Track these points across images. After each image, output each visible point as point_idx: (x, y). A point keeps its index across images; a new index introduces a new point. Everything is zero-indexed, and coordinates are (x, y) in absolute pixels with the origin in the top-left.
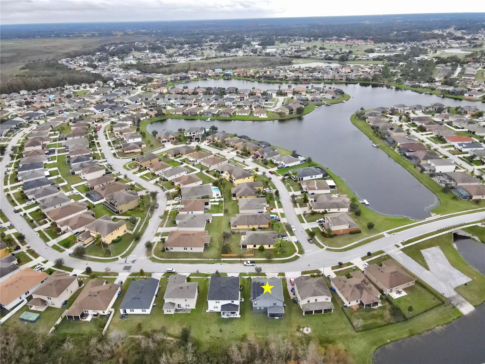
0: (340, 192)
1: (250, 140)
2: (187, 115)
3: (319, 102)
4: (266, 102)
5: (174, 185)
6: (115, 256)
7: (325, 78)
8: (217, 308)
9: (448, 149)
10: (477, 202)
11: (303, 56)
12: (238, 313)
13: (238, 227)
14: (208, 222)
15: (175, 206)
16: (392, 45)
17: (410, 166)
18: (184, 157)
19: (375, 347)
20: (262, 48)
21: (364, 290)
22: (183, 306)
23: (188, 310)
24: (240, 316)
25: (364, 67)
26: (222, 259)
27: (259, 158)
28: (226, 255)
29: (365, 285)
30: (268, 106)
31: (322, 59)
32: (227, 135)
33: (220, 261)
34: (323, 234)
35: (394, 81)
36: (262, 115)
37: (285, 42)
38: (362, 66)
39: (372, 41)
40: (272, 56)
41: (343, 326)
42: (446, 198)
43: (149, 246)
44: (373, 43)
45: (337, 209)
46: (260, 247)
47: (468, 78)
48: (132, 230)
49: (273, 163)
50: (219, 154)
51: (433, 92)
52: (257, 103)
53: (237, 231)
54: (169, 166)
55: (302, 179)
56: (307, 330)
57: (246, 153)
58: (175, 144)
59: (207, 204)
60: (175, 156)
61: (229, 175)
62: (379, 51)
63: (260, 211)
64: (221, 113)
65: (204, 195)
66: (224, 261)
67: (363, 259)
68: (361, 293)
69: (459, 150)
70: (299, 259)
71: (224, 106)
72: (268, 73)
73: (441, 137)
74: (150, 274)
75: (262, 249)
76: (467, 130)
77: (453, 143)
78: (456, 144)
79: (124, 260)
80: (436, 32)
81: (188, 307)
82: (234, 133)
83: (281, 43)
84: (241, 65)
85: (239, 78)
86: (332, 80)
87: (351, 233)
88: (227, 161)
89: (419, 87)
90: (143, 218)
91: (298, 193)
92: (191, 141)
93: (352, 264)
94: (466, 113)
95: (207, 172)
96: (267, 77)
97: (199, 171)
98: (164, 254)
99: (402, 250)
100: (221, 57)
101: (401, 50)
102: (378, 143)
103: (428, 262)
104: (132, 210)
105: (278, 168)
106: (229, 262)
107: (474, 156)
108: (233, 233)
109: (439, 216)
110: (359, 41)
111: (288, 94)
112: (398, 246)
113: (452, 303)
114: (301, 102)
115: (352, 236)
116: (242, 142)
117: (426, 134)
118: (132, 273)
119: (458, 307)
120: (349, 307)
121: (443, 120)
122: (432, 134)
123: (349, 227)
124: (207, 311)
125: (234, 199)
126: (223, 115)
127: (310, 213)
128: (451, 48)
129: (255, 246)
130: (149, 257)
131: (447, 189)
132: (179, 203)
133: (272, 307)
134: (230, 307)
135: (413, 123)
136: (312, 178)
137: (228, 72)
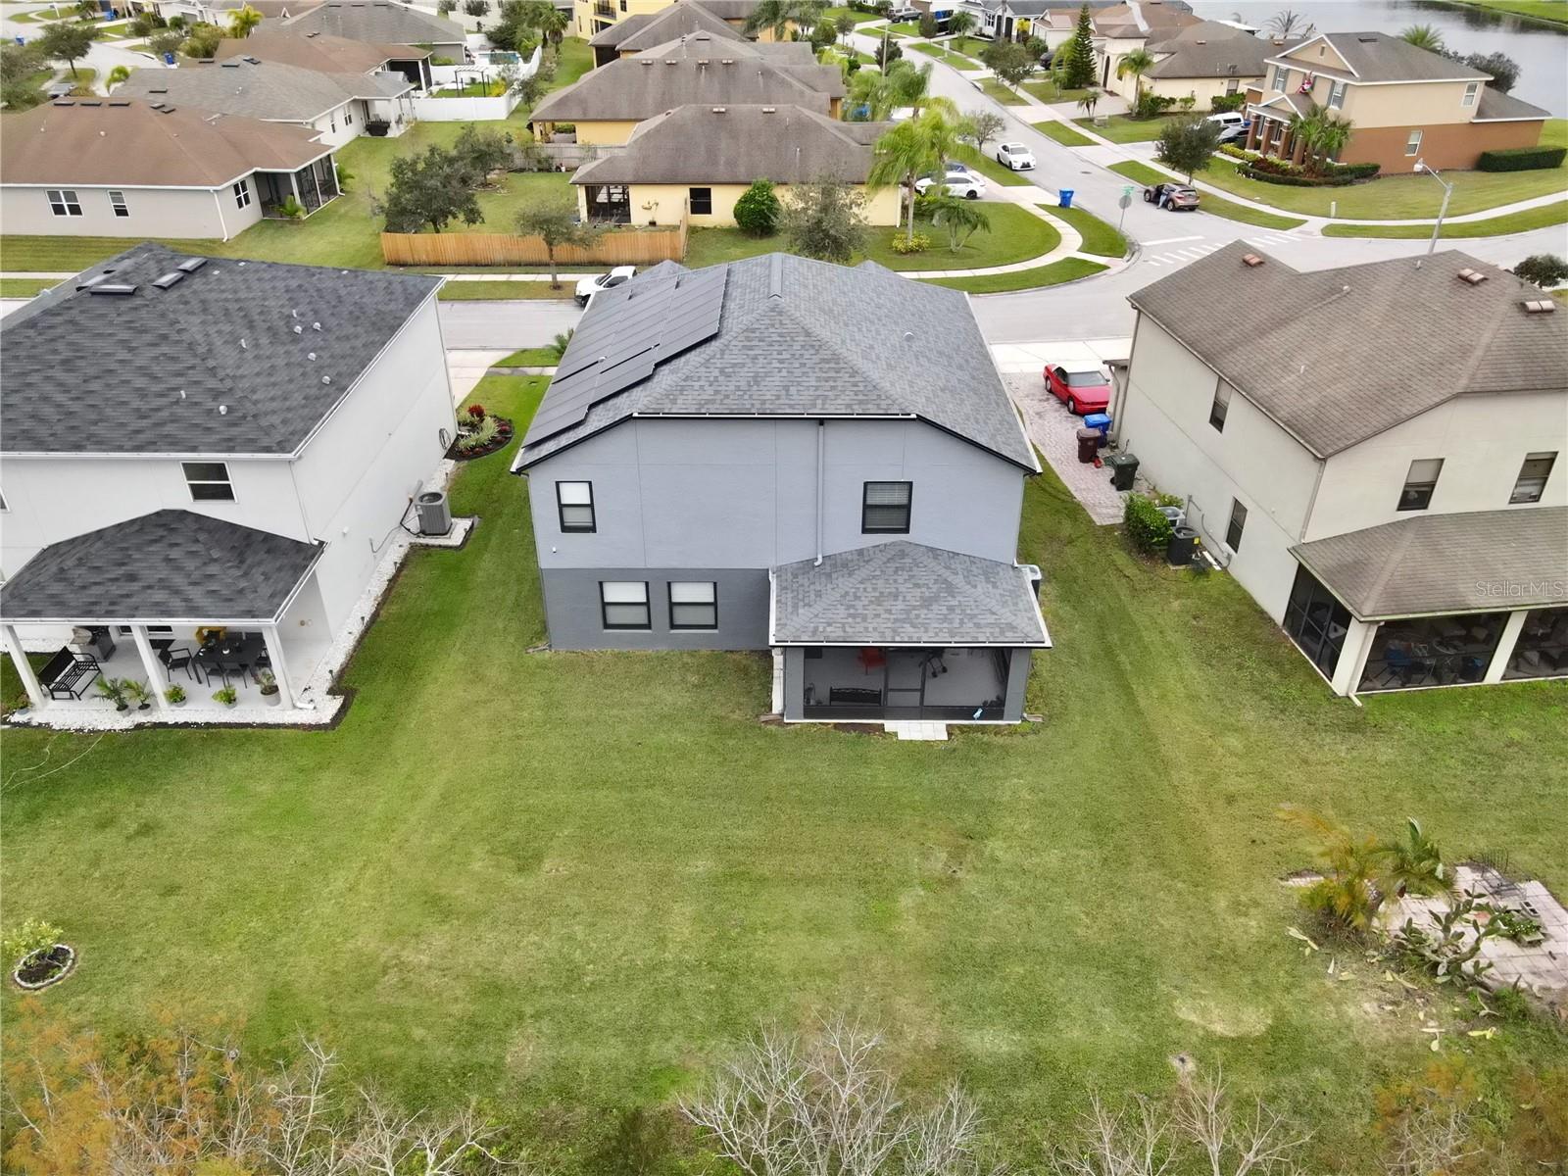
13: (587, 134)
70: (1104, 278)
115: (1502, 177)
123: (1480, 113)
127: (1124, 116)
129: (700, 202)
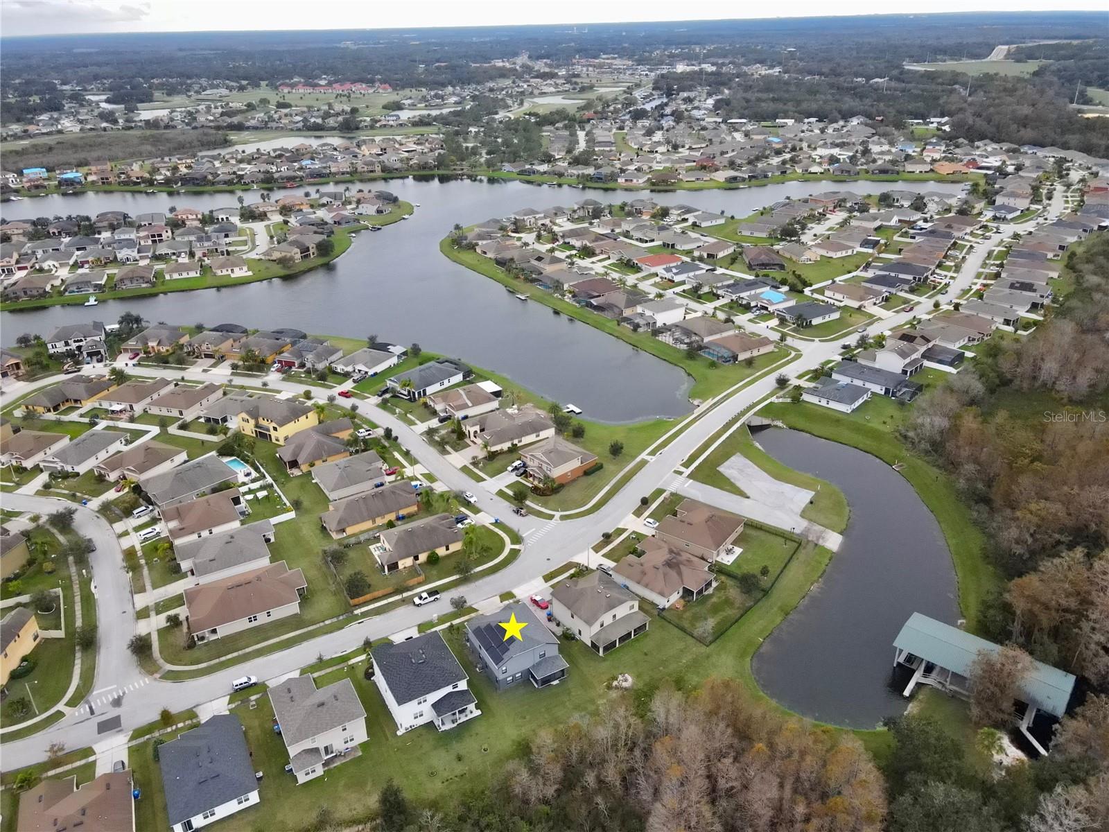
0: (519, 400)
1: (245, 331)
2: (17, 298)
3: (354, 225)
4: (228, 240)
5: (104, 480)
6: (47, 710)
7: (333, 170)
8: (421, 715)
9: (652, 281)
10: (750, 362)
11: (248, 124)
12: (472, 706)
13: (350, 531)
14: (268, 540)
15: (149, 530)
16: (432, 93)
17: (609, 324)
18: (87, 405)
19: (748, 659)
20: (126, 109)
21: (681, 566)
22: (339, 746)
23: (353, 749)
24: (479, 712)
25: (404, 141)
26: (358, 612)
27: (294, 369)
28: (361, 599)
29: (679, 558)
30: (239, 248)
31: (299, 130)
32: (176, 332)
33: (356, 618)
34: (535, 490)
35: (481, 165)
36: (236, 270)
37: (179, 93)
38: (398, 138)
39: (387, 85)
40: (167, 127)
41: (681, 645)
42: (697, 367)
43: (141, 647)
44: (390, 90)
45: (534, 435)
46: (429, 557)
47: (608, 149)
48: (58, 627)
49: (335, 373)
50: (183, 379)
51: (562, 180)
52: (206, 244)
53: (353, 540)
54: (61, 438)
55: (424, 391)
56: (626, 680)
57: (256, 365)
58: (30, 377)
59: (236, 501)
60: (56, 408)
61: (252, 422)
62: (413, 107)
63: (378, 481)
64: (122, 280)
65: (215, 484)
66: (364, 615)
67: (638, 513)
68: (680, 573)
69: (669, 280)
70: (522, 556)
71: (115, 261)
72: (183, 170)
73: (629, 261)
74: (191, 714)
75: (433, 560)
76: (660, 243)
77: (653, 270)
78: (660, 270)
79: (83, 709)
80: (499, 64)
81: (350, 745)
82: (193, 325)
83: (169, 94)
84: (95, 154)
85: (107, 187)
86: (351, 173)
87: (587, 473)
88: (220, 392)
89: (534, 173)
90: (68, 588)
91: (434, 423)
92: (77, 363)
93: (624, 530)
94: (640, 212)
95: (183, 427)
96: (185, 180)
97: (155, 430)
98: (196, 653)
99: (690, 476)
100: (16, 137)
101: (456, 103)
102: (527, 292)
103: (738, 484)
104: (17, 577)
105: (354, 381)
106: (378, 612)
107: (699, 287)
108: (347, 546)
109: (710, 402)
110: (359, 86)
111: (269, 215)
112: (681, 473)
113: (810, 539)
114: (315, 228)
115: (591, 479)
116: (231, 340)
117: (600, 261)
118: (135, 731)
119: (821, 542)
120: (670, 609)
121: (613, 231)
122: (609, 258)
123: (582, 463)
124: (399, 733)
125: (296, 472)
126: (128, 285)
127: (485, 458)
128: (543, 94)
129: (416, 558)
130: (157, 676)
131: (694, 351)
132: (154, 521)
133: (539, 664)
134: (453, 700)
135: (565, 243)
136: (443, 387)
137: (70, 175)
